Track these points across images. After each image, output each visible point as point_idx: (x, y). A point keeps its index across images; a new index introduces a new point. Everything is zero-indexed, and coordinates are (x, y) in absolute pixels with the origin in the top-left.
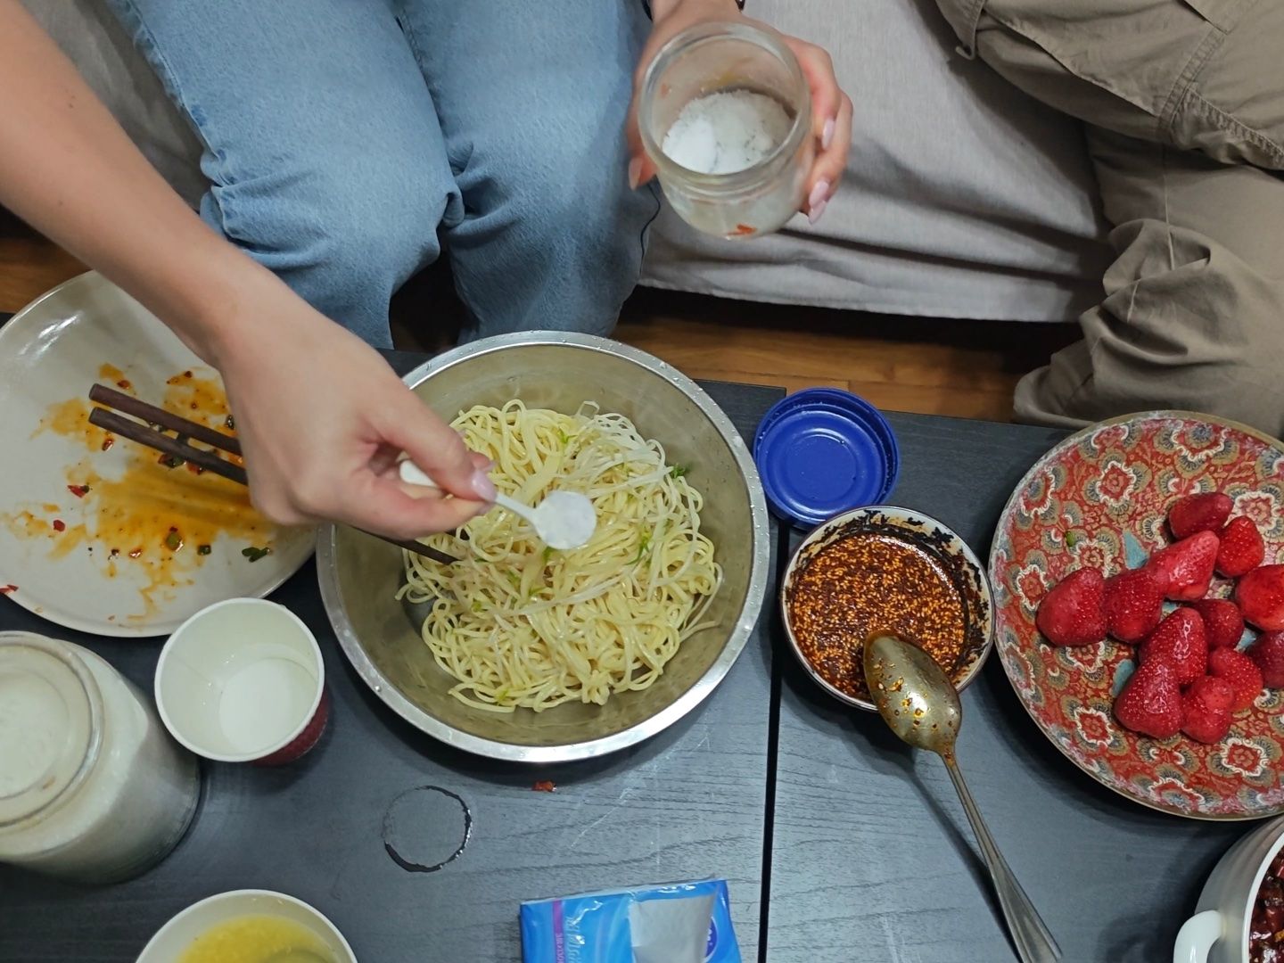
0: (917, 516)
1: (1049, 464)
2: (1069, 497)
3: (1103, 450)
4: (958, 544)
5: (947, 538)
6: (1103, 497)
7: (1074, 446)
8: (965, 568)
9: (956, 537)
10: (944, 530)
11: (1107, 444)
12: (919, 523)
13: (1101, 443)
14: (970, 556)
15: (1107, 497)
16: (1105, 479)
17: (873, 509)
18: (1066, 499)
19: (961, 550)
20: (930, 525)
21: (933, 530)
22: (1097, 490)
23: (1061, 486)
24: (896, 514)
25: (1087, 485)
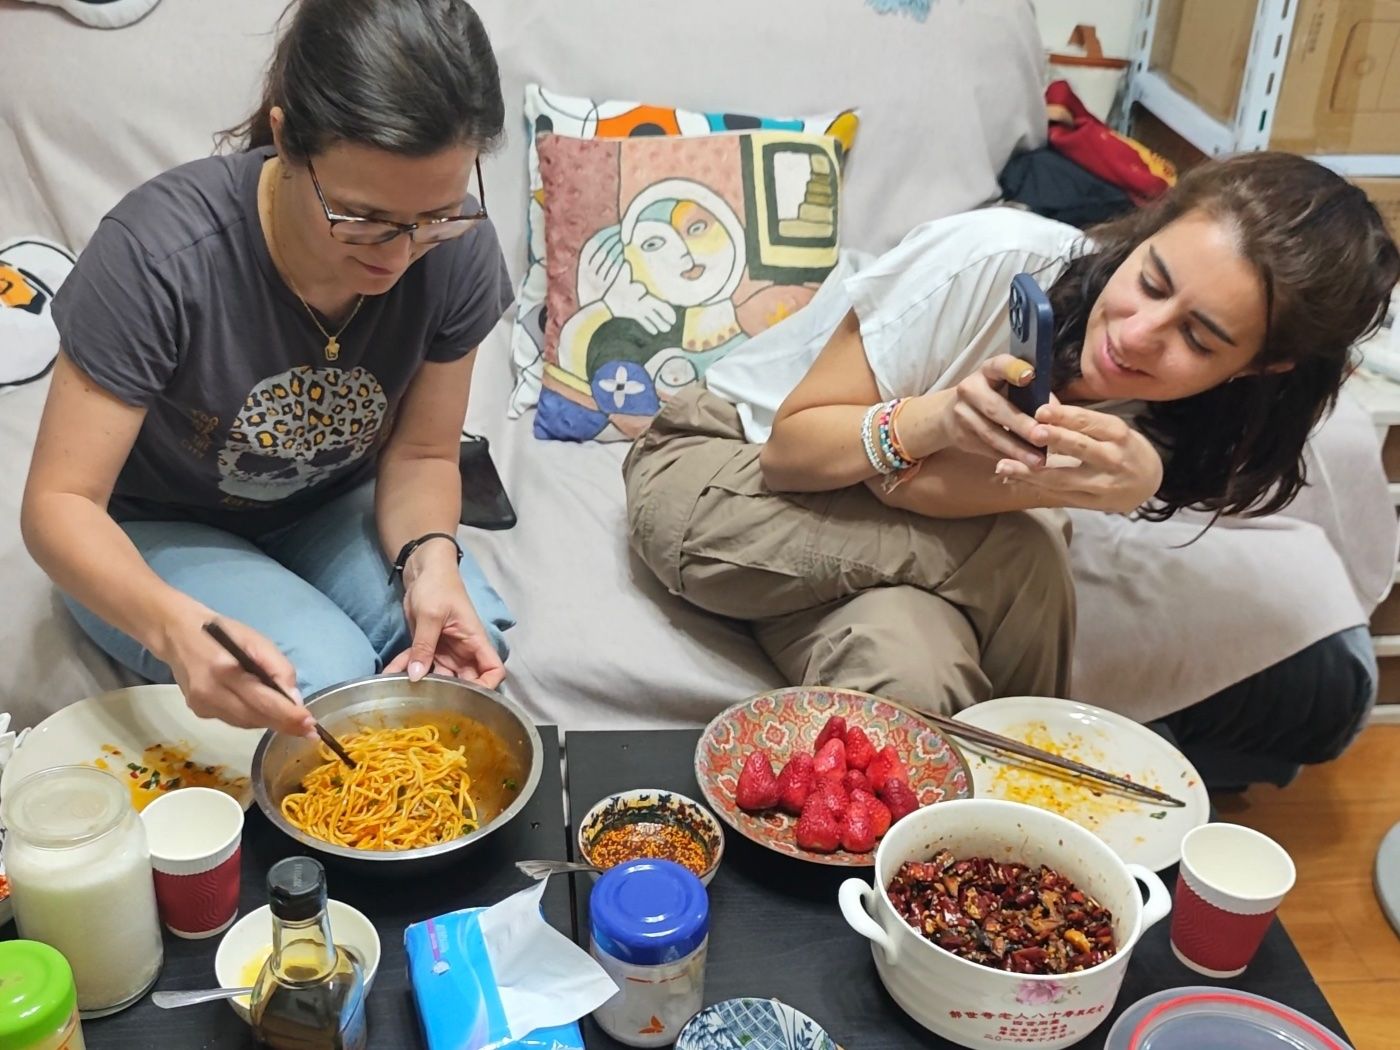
0: (644, 792)
1: (726, 718)
2: (746, 741)
3: (761, 713)
4: (677, 799)
5: (667, 799)
6: (769, 744)
7: (740, 709)
8: (688, 811)
9: (672, 793)
10: (664, 793)
11: (764, 710)
12: (647, 797)
13: (758, 709)
14: (687, 801)
15: (772, 744)
16: (768, 732)
17: (615, 796)
18: (743, 742)
19: (680, 801)
20: (654, 795)
21: (658, 797)
22: (764, 740)
23: (738, 735)
24: (631, 797)
25: (756, 735)
